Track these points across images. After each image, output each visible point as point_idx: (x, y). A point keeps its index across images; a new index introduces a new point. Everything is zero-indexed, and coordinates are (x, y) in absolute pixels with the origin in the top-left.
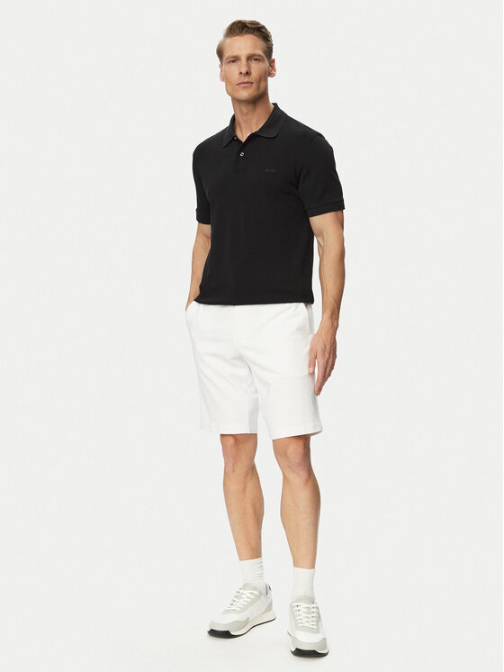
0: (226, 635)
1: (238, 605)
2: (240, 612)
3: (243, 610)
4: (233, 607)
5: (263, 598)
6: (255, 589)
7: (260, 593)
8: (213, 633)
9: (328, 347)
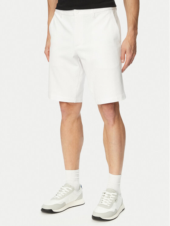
0: (50, 212)
1: (60, 195)
2: (59, 199)
3: (61, 198)
4: (57, 197)
5: (75, 192)
6: (71, 186)
7: (73, 189)
8: (44, 210)
9: (133, 47)
